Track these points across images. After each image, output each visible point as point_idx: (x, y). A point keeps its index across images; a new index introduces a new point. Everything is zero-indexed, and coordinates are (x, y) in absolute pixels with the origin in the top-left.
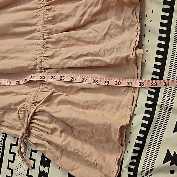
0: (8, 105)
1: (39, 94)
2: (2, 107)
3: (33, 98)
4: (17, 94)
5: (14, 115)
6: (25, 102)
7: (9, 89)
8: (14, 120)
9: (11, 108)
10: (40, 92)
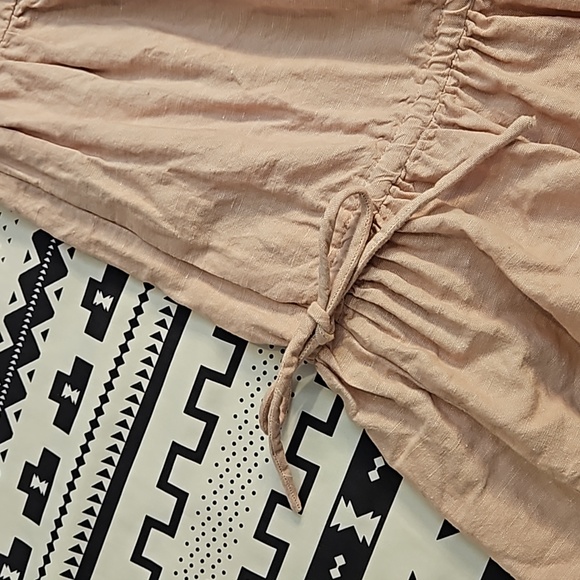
0: (257, 172)
1: (430, 138)
2: (220, 174)
3: (400, 156)
4: (305, 121)
5: (274, 228)
6: (351, 168)
7: (262, 90)
8: (270, 250)
9: (267, 188)
10: (440, 129)
